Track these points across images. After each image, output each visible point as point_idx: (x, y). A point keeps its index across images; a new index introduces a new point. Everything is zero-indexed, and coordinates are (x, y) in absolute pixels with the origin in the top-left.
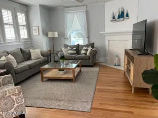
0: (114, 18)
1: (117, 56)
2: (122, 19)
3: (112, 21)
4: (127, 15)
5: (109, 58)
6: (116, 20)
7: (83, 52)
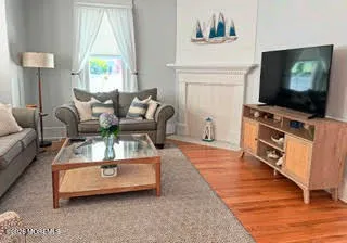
0: (199, 35)
1: (209, 119)
2: (221, 39)
3: (194, 41)
4: (233, 32)
5: (186, 125)
6: (204, 40)
7: (133, 110)
